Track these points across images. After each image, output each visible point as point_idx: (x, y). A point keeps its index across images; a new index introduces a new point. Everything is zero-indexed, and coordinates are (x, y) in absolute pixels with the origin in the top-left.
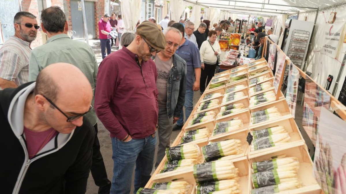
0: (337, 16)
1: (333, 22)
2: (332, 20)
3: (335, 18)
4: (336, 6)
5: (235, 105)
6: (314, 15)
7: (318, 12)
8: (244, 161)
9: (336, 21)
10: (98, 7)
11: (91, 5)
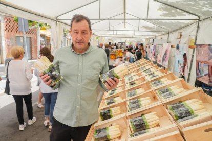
0: (182, 34)
1: (180, 38)
2: (179, 37)
3: (181, 35)
4: (181, 28)
5: (135, 82)
6: (166, 36)
7: (169, 33)
8: (161, 105)
9: (182, 37)
10: (33, 40)
11: (29, 39)
